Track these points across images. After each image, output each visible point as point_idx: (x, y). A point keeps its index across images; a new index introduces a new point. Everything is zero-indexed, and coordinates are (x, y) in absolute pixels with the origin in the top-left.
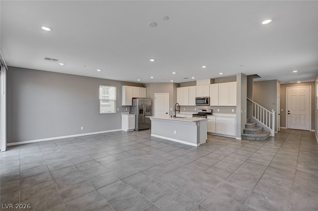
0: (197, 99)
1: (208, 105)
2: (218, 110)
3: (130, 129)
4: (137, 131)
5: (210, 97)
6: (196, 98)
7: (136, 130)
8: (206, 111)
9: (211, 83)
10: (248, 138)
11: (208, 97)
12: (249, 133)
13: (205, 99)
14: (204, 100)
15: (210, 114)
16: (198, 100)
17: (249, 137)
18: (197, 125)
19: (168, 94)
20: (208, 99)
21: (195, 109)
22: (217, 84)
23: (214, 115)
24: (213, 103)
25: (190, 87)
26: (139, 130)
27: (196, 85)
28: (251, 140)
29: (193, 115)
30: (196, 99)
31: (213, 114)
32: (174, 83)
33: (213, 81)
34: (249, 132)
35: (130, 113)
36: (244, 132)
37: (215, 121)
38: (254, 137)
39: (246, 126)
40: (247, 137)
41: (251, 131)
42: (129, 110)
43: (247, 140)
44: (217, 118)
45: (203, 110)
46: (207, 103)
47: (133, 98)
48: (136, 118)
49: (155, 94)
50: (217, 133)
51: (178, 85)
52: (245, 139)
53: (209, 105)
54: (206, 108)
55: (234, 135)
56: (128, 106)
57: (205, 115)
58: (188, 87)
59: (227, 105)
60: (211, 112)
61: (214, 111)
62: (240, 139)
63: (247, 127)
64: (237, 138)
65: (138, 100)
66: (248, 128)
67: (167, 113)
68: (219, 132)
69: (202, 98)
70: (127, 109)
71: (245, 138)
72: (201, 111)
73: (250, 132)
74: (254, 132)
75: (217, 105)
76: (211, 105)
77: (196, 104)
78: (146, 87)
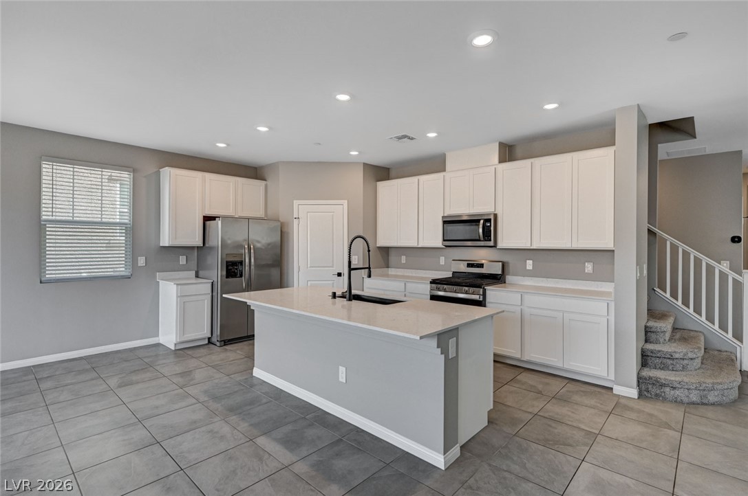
0: (447, 222)
1: (491, 243)
2: (530, 265)
3: (184, 339)
4: (218, 344)
5: (499, 212)
6: (443, 217)
7: (214, 340)
8: (481, 266)
9: (502, 160)
10: (667, 389)
11: (489, 214)
12: (664, 367)
13: (478, 221)
14: (473, 227)
15: (497, 279)
16: (450, 227)
17: (674, 388)
18: (445, 351)
19: (345, 202)
20: (489, 220)
21: (442, 261)
22: (527, 162)
23: (512, 285)
24: (508, 237)
25: (423, 178)
26: (226, 342)
27: (444, 170)
28: (682, 402)
29: (433, 282)
30: (445, 222)
31: (509, 278)
32: (365, 165)
33: (508, 152)
34: (667, 362)
35: (197, 276)
36: (645, 359)
37: (518, 309)
38: (696, 389)
39: (646, 332)
40: (663, 385)
41: (677, 356)
42: (194, 263)
43: (665, 399)
44: (526, 297)
45: (470, 265)
46: (487, 235)
47: (207, 219)
48: (215, 294)
49: (296, 203)
50: (526, 358)
51: (381, 173)
52: (657, 395)
53: (495, 246)
54: (481, 255)
55: (604, 374)
56: (192, 248)
57: (479, 287)
58: (415, 179)
59: (567, 246)
60: (500, 273)
61: (511, 268)
62: (633, 393)
63: (653, 336)
64: (618, 390)
65: (220, 222)
66: (657, 342)
67: (339, 275)
68: (535, 354)
69: (465, 218)
70: (183, 260)
71: (654, 390)
72: (463, 268)
73: (670, 362)
74: (686, 362)
75: (528, 246)
76: (500, 245)
77: (444, 240)
78: (265, 180)
